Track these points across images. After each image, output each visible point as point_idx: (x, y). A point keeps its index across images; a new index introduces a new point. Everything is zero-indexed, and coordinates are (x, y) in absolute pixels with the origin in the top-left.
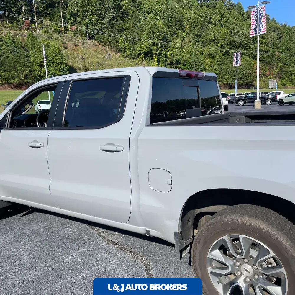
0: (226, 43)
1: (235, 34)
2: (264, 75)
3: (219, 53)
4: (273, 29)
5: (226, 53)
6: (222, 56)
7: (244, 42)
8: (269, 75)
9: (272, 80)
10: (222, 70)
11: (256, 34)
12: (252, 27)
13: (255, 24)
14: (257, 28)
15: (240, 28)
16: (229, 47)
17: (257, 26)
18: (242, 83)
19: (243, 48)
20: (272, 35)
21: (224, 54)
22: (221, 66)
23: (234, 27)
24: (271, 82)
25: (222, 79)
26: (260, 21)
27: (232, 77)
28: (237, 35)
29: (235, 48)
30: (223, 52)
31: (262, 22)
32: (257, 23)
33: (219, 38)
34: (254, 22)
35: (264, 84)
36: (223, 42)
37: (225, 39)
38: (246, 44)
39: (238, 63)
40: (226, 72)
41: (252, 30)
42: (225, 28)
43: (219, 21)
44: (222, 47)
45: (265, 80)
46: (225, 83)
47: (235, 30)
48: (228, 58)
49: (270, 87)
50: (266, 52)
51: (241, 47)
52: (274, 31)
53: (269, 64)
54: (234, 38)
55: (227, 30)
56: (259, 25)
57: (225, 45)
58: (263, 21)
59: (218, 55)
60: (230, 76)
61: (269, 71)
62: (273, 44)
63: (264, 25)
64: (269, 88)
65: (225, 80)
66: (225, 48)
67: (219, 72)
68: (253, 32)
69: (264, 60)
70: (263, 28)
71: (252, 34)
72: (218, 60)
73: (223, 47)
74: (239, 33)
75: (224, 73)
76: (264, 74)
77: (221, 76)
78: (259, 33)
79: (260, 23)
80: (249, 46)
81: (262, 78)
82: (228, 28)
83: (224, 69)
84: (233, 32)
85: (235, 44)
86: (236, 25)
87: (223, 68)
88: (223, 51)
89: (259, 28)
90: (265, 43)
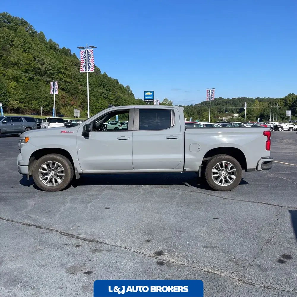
0: (30, 69)
1: (39, 61)
2: (69, 105)
3: (23, 78)
4: (74, 63)
5: (31, 79)
6: (27, 81)
7: (48, 71)
8: (74, 105)
9: (77, 109)
10: (27, 95)
11: (86, 71)
12: (82, 64)
13: (85, 63)
14: (86, 66)
15: (44, 56)
16: (33, 73)
17: (86, 65)
18: (49, 110)
19: (47, 76)
20: (74, 68)
21: (29, 80)
22: (26, 91)
23: (37, 55)
24: (75, 112)
25: (28, 104)
26: (88, 61)
27: (38, 103)
28: (41, 63)
29: (39, 75)
30: (28, 78)
31: (90, 62)
32: (86, 62)
33: (23, 63)
34: (84, 61)
35: (69, 113)
36: (28, 67)
37: (29, 64)
38: (50, 73)
39: (55, 92)
40: (33, 98)
41: (82, 67)
42: (29, 53)
43: (22, 46)
44: (26, 71)
45: (70, 109)
46: (31, 108)
47: (39, 58)
48: (34, 84)
49: (75, 115)
50: (70, 83)
51: (46, 75)
52: (75, 65)
53: (73, 94)
54: (38, 65)
55: (31, 56)
56: (88, 64)
57: (30, 70)
58: (92, 62)
59: (23, 80)
60: (37, 102)
61: (73, 101)
62: (76, 77)
63: (92, 65)
64: (74, 117)
65: (32, 105)
66: (29, 74)
67: (24, 96)
68: (83, 69)
69: (68, 90)
70: (92, 67)
71: (82, 70)
72: (23, 85)
73: (28, 73)
74: (43, 61)
75: (30, 99)
76: (69, 103)
77: (27, 101)
78: (88, 71)
79: (89, 63)
80: (54, 76)
81: (67, 107)
82: (32, 54)
83: (30, 95)
84: (37, 59)
85: (40, 71)
86: (40, 53)
87: (29, 93)
88: (27, 76)
89: (88, 67)
90: (68, 75)
